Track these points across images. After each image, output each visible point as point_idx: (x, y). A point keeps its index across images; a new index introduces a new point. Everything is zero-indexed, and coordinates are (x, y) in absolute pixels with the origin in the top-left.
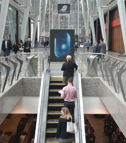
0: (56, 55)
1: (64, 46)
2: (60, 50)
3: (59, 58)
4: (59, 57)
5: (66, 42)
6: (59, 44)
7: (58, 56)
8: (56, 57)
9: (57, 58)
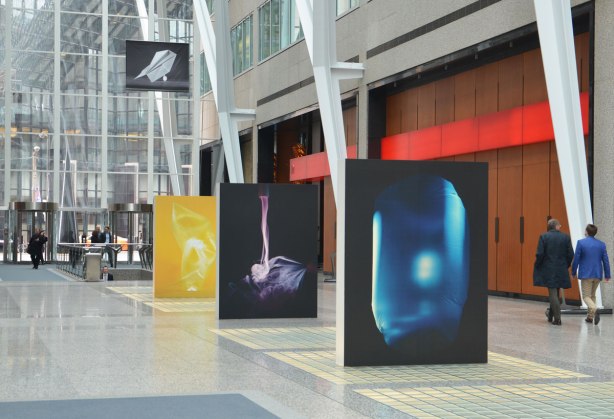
0: (381, 323)
1: (426, 268)
2: (406, 292)
3: (398, 340)
4: (396, 332)
5: (436, 241)
6: (401, 253)
7: (394, 325)
8: (379, 335)
9: (387, 340)
